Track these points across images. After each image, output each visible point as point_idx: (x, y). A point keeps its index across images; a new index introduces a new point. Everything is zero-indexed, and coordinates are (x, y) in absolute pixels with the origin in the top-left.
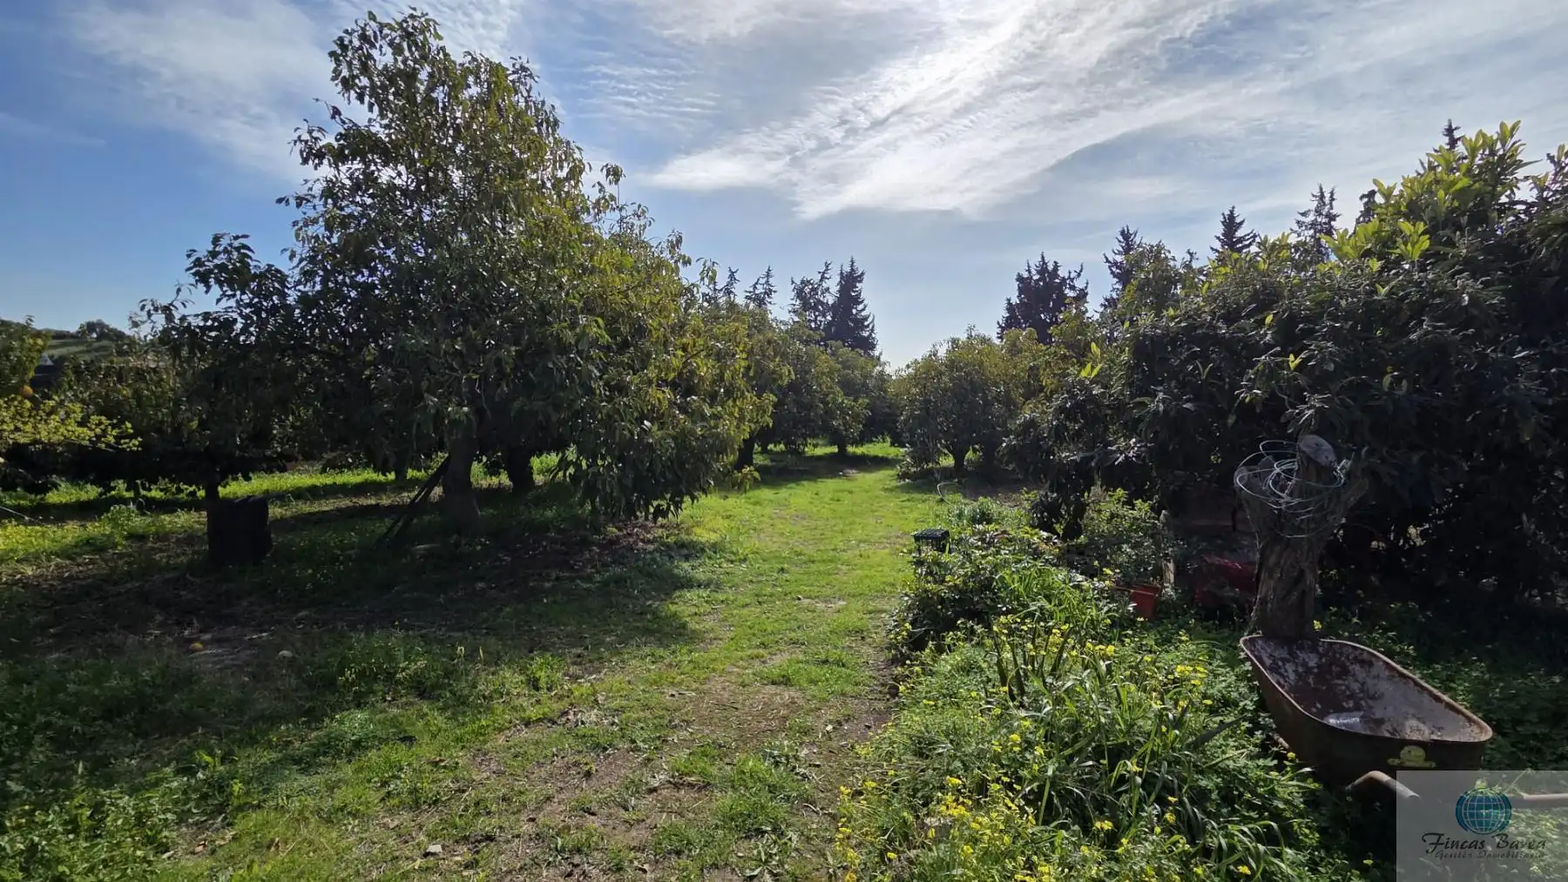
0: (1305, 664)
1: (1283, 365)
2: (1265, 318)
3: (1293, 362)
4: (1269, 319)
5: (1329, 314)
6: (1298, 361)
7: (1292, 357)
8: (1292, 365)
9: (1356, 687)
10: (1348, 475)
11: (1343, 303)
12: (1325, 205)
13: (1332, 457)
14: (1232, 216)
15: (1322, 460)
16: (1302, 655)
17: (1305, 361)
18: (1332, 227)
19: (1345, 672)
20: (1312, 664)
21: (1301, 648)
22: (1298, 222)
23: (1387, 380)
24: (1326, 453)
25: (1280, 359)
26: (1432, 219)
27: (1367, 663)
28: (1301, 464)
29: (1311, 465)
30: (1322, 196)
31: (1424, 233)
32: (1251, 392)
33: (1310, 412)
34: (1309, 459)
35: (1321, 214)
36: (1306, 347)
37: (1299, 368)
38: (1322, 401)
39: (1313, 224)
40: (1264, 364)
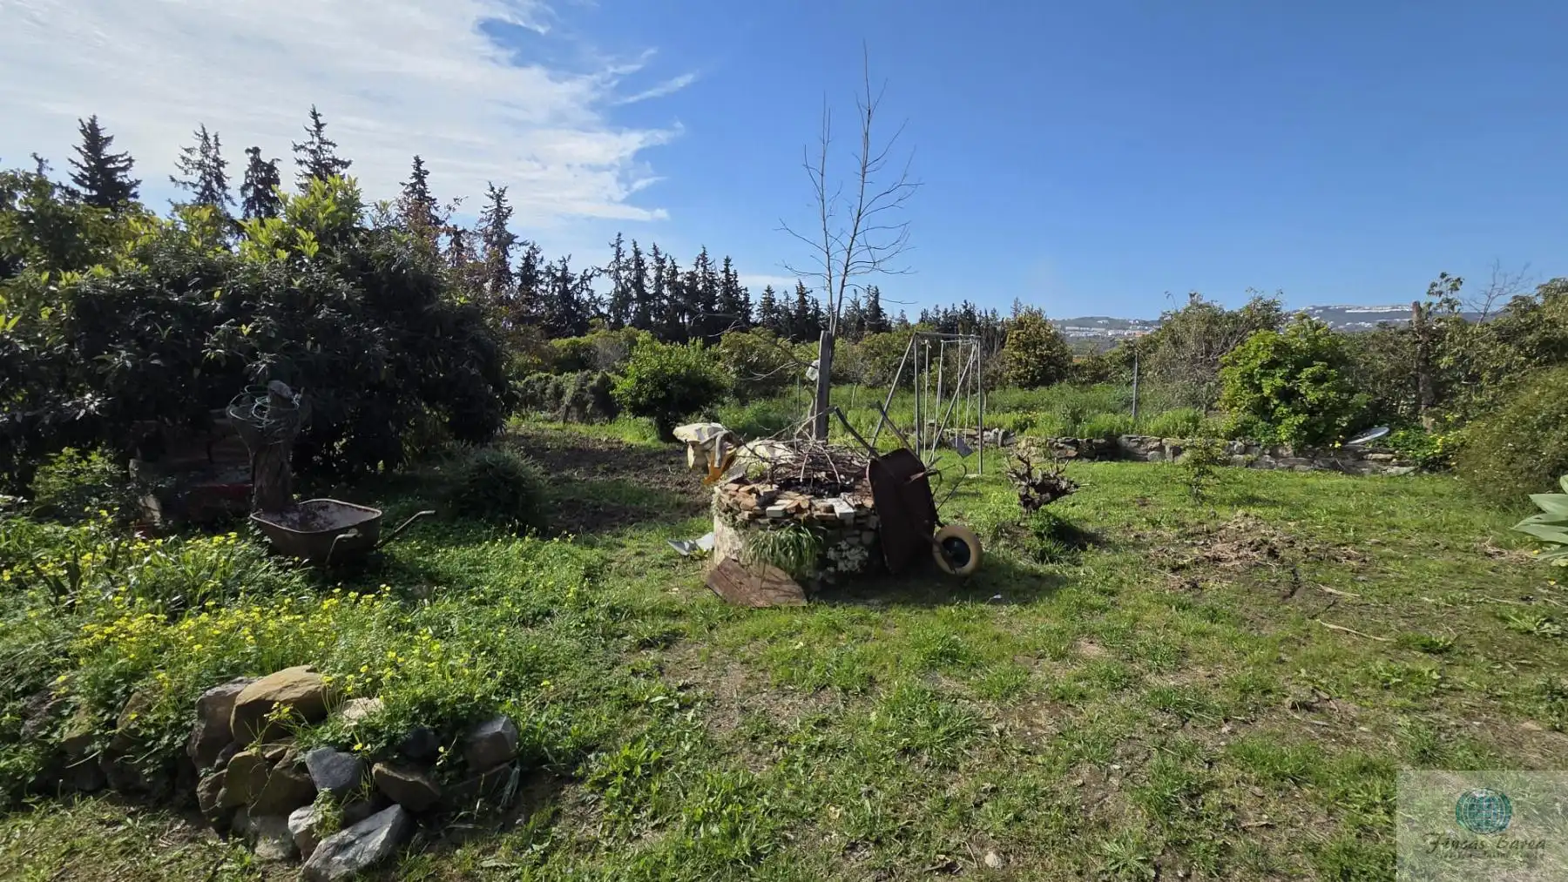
0: (292, 519)
1: (238, 333)
2: (214, 293)
3: (246, 330)
4: (217, 294)
5: (264, 296)
6: (249, 330)
7: (244, 327)
8: (245, 333)
9: (322, 522)
10: (300, 403)
11: (272, 289)
12: (210, 147)
13: (290, 393)
14: (93, 126)
15: (285, 395)
16: (289, 516)
17: (254, 329)
18: (221, 173)
19: (315, 516)
20: (296, 518)
21: (288, 512)
22: (183, 158)
23: (309, 344)
24: (286, 390)
25: (235, 328)
26: (318, 229)
27: (325, 507)
28: (272, 398)
29: (279, 399)
30: (206, 138)
31: (314, 240)
32: (213, 350)
33: (264, 366)
34: (276, 394)
35: (207, 156)
36: (253, 320)
37: (251, 334)
38: (271, 358)
39: (201, 165)
40: (224, 331)
